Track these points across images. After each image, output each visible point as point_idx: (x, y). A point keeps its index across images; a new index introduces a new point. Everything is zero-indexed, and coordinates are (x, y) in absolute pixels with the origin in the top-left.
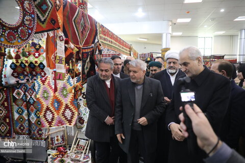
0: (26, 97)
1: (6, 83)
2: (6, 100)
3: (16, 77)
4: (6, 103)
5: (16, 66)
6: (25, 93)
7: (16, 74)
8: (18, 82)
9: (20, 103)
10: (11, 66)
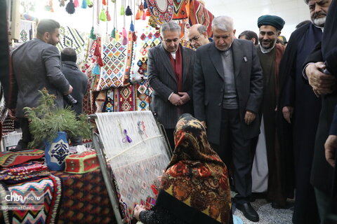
0: (149, 92)
1: (133, 78)
2: (131, 96)
3: (141, 74)
4: (130, 99)
5: (142, 63)
6: (148, 88)
7: (141, 71)
8: (142, 78)
9: (143, 97)
10: (138, 64)
